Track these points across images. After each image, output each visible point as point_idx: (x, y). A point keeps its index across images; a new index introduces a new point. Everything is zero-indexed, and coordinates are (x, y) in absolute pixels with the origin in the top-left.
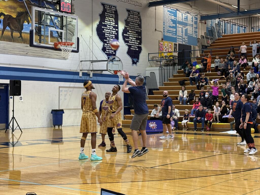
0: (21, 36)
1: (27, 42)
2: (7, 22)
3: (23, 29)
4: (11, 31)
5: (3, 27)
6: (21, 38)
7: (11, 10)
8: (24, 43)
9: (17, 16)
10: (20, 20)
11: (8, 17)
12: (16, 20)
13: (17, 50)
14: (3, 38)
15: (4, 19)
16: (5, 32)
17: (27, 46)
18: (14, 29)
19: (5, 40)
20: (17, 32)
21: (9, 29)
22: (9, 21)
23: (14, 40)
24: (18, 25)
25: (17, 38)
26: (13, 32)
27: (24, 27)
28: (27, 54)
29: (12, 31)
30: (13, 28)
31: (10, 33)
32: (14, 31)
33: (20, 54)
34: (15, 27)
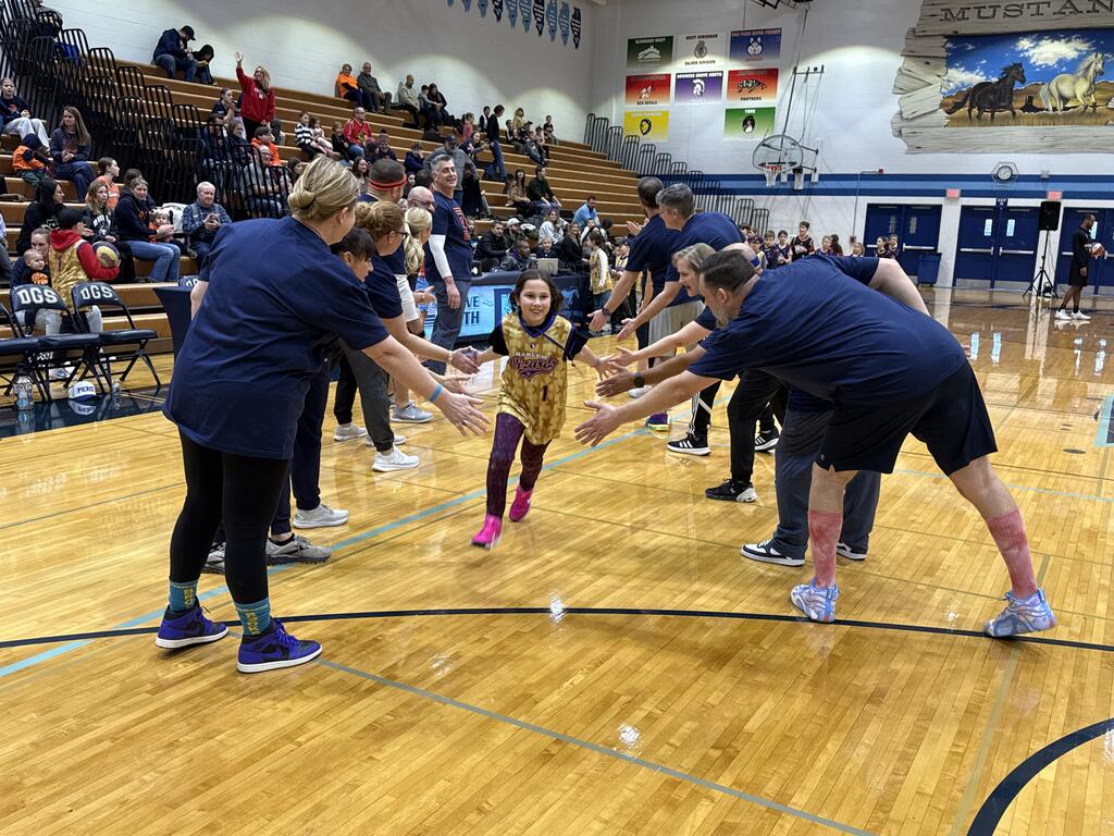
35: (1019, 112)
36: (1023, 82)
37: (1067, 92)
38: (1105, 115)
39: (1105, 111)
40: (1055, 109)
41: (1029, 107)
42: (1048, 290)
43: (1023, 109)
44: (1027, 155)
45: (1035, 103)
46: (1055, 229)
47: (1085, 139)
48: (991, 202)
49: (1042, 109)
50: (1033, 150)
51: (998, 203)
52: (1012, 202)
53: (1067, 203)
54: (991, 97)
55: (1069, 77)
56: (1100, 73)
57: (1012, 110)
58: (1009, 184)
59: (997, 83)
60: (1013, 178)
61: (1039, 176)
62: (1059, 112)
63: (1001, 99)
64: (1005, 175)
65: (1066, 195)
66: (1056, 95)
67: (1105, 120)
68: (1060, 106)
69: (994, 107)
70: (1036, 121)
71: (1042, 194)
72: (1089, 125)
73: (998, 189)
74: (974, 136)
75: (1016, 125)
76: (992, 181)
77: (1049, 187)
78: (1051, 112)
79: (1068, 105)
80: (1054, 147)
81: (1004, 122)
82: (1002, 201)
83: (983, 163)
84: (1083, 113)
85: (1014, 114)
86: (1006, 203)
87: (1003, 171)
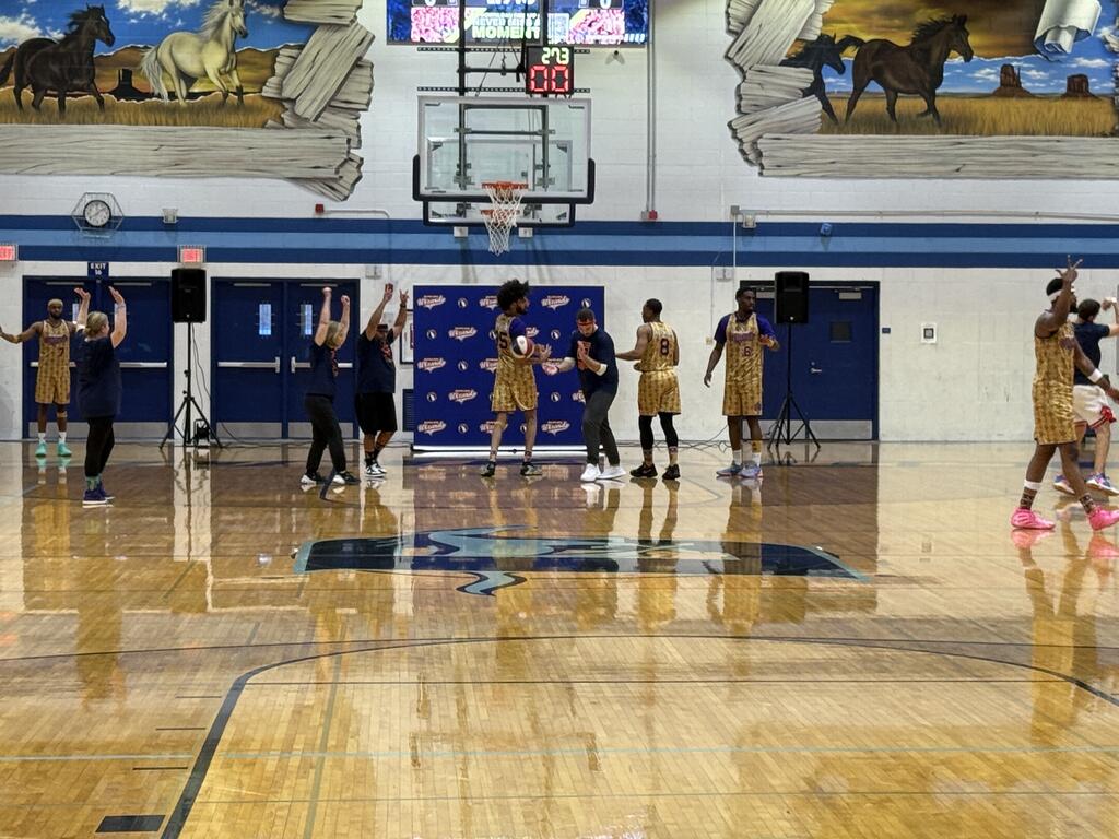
0: (932, 108)
1: (957, 128)
2: (870, 67)
3: (941, 81)
4: (887, 97)
5: (852, 86)
6: (930, 117)
7: (887, 22)
8: (947, 134)
9: (914, 41)
10: (927, 52)
11: (877, 46)
12: (912, 56)
13: (913, 161)
14: (853, 126)
15: (856, 57)
16: (859, 103)
17: (960, 143)
18: (901, 87)
19: (862, 131)
20: (915, 98)
21: (881, 89)
22: (880, 63)
23: (898, 126)
24: (921, 70)
25: (914, 117)
26: (897, 97)
27: (945, 75)
28: (958, 170)
29: (892, 97)
30: (895, 83)
31: (882, 105)
32: (900, 94)
33: (928, 173)
34: (907, 80)
35: (109, 98)
36: (110, 41)
37: (191, 66)
38: (260, 110)
39: (260, 102)
40: (172, 95)
41: (126, 90)
42: (201, 434)
43: (118, 93)
44: (133, 180)
45: (136, 83)
46: (201, 319)
47: (233, 153)
48: (79, 269)
49: (151, 95)
50: (144, 170)
51: (91, 271)
52: (117, 269)
53: (215, 270)
54: (55, 68)
55: (191, 40)
56: (240, 34)
57: (96, 94)
58: (107, 236)
59: (64, 42)
60: (115, 223)
61: (160, 219)
62: (182, 102)
63: (74, 73)
64: (98, 217)
65: (214, 255)
66: (172, 70)
67: (260, 119)
68: (181, 90)
69: (63, 88)
70: (141, 117)
71: (170, 254)
72: (236, 126)
73: (87, 244)
74: (31, 141)
75: (106, 122)
76: (75, 228)
77: (180, 239)
78: (167, 101)
79: (196, 89)
80: (179, 166)
81: (83, 116)
82: (98, 267)
83: (55, 194)
84: (222, 105)
85: (101, 101)
86: (105, 271)
87: (94, 209)
